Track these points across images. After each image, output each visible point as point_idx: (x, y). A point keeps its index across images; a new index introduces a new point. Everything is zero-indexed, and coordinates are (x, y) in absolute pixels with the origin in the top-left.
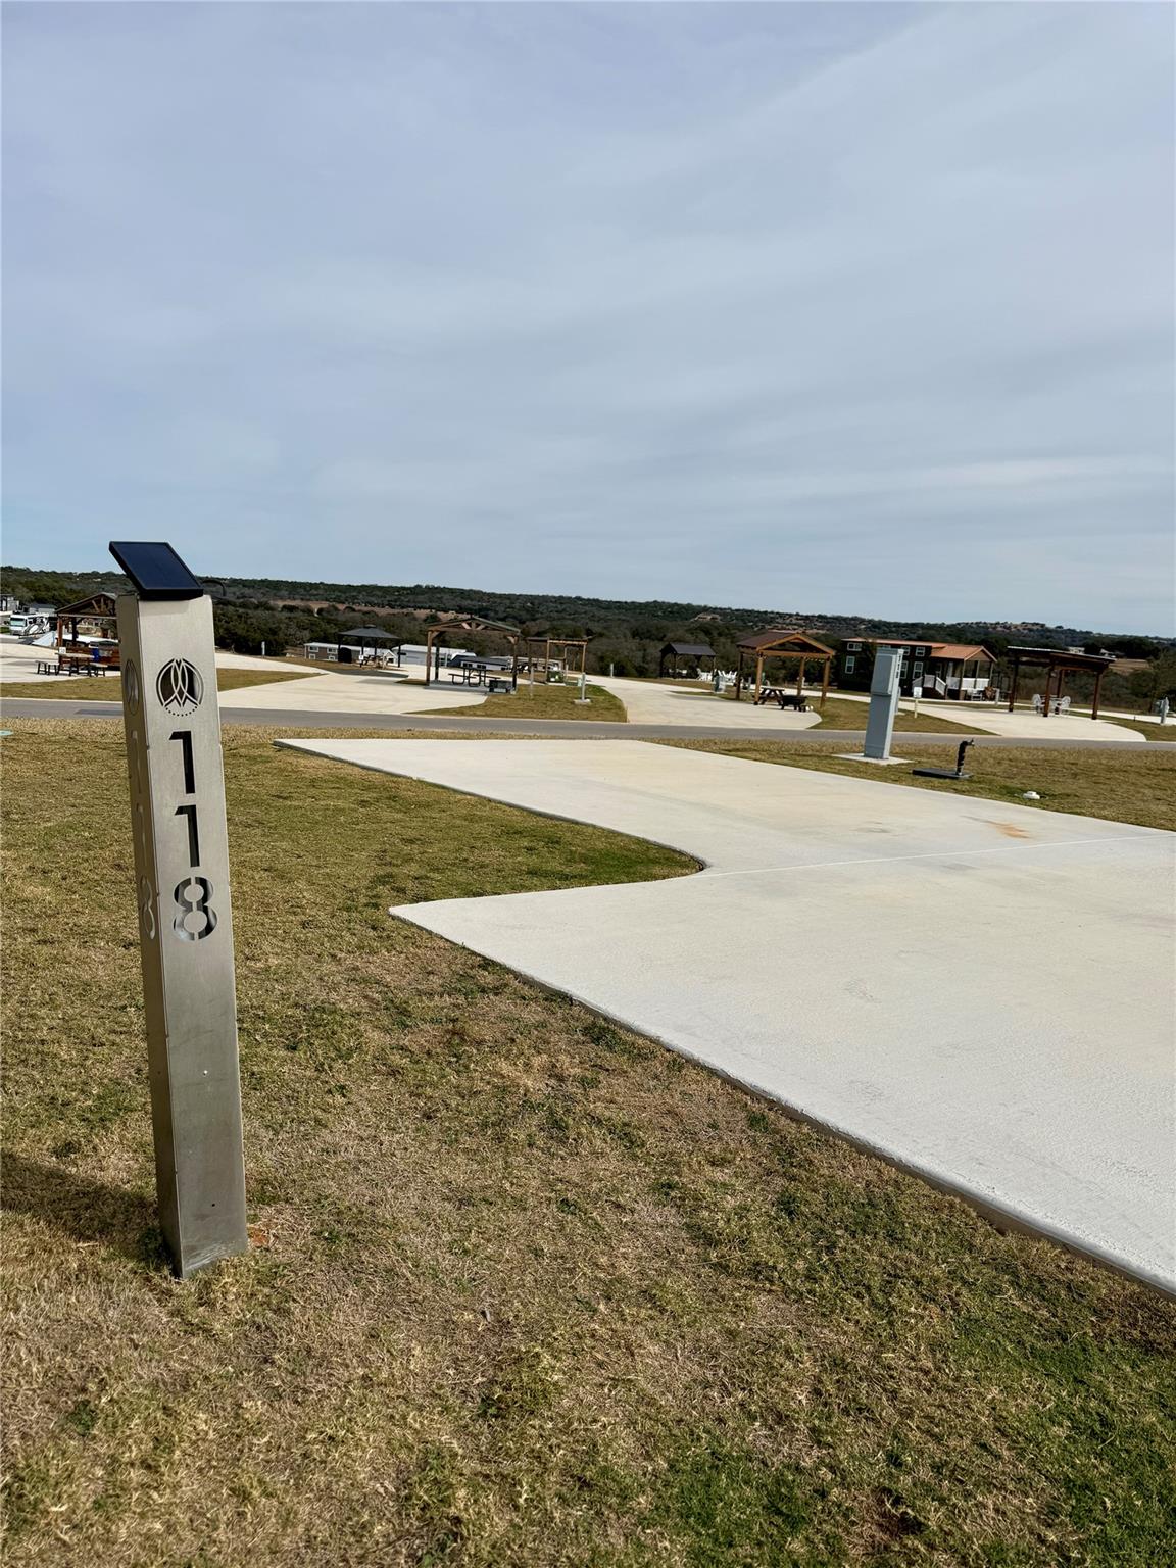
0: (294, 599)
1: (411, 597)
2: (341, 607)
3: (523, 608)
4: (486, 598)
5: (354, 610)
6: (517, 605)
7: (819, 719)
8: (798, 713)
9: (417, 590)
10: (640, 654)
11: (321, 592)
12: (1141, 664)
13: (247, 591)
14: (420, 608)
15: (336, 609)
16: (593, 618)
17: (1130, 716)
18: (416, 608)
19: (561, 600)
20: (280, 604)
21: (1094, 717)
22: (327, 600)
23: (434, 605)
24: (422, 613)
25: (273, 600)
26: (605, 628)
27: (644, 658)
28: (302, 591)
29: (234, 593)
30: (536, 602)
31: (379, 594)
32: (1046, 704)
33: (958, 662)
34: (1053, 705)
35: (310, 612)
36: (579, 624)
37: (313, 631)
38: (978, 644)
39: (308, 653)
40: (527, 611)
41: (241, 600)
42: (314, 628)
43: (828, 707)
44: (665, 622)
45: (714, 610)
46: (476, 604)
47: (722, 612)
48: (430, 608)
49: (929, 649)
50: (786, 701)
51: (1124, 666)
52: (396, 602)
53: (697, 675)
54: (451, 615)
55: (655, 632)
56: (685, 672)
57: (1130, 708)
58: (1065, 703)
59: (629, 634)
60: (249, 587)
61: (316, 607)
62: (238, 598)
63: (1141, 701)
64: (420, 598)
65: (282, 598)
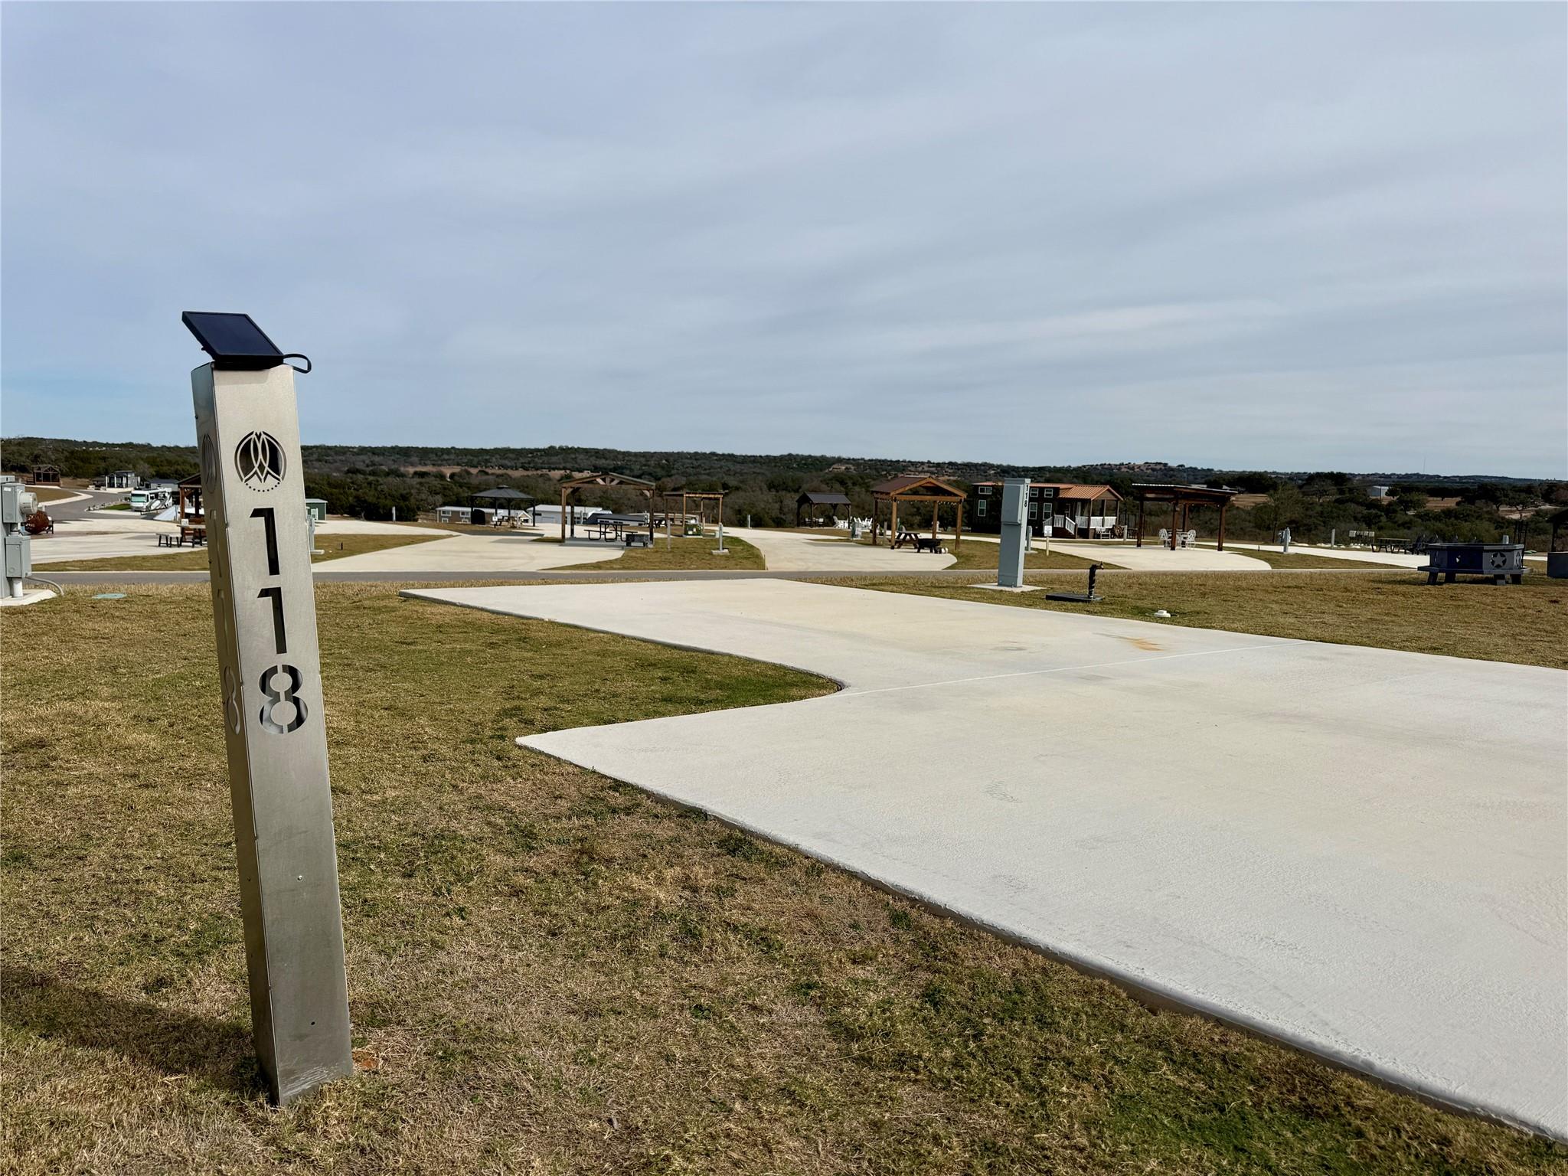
0: (425, 465)
1: (545, 459)
2: (474, 471)
3: (659, 465)
4: (620, 457)
5: (487, 474)
6: (652, 463)
7: (954, 560)
8: (934, 555)
9: (551, 451)
10: (777, 506)
11: (452, 457)
12: (1261, 498)
13: (376, 459)
14: (554, 469)
15: (468, 473)
16: (728, 472)
17: (1255, 547)
18: (550, 469)
19: (696, 456)
20: (411, 470)
21: (1220, 548)
22: (458, 465)
23: (568, 465)
24: (557, 474)
25: (405, 466)
26: (742, 482)
27: (781, 509)
28: (433, 457)
29: (364, 461)
30: (672, 459)
31: (511, 455)
32: (1173, 538)
33: (1085, 502)
34: (1179, 539)
35: (442, 477)
36: (714, 479)
37: (445, 496)
38: (1104, 484)
39: (441, 517)
40: (663, 468)
41: (371, 468)
42: (448, 492)
43: (962, 549)
44: (799, 474)
45: (848, 461)
46: (611, 463)
47: (855, 462)
48: (565, 469)
49: (1057, 490)
50: (922, 545)
51: (1245, 501)
52: (529, 463)
53: (834, 523)
54: (586, 474)
55: (791, 484)
56: (821, 520)
57: (1253, 539)
58: (1191, 535)
59: (765, 487)
60: (378, 455)
61: (448, 471)
62: (368, 466)
63: (1265, 533)
64: (554, 459)
65: (412, 465)
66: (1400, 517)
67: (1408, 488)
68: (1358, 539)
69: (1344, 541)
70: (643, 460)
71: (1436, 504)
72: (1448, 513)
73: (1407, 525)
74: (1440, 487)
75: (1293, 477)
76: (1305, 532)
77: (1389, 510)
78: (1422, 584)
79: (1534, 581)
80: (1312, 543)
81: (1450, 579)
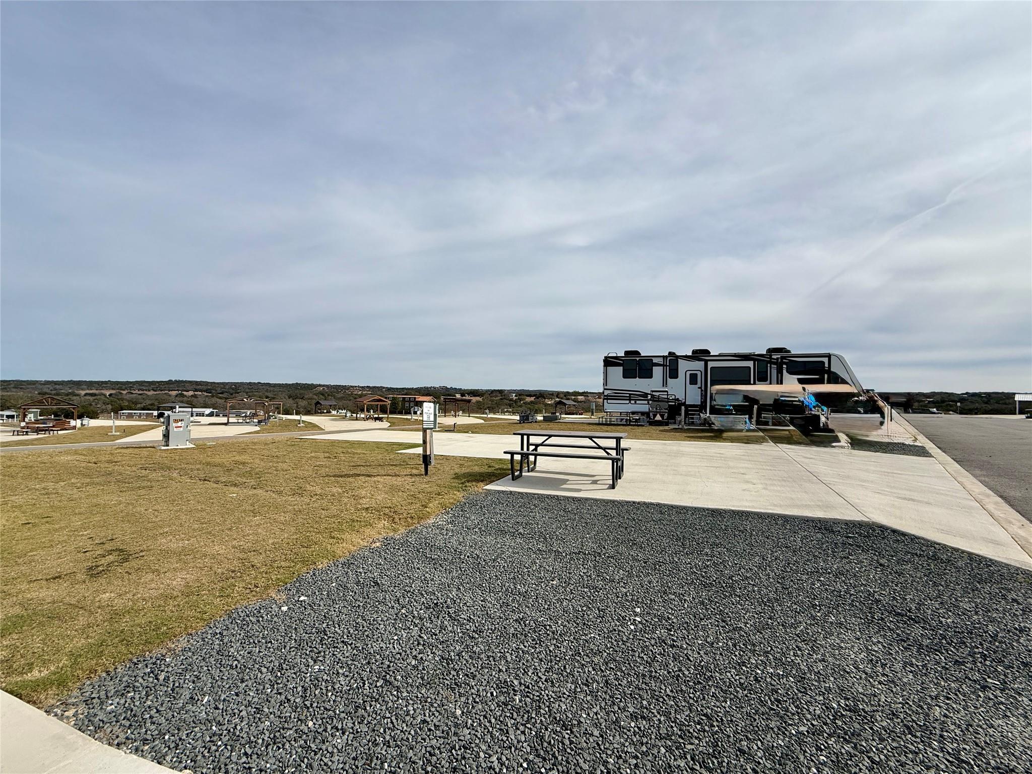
0: (91, 389)
1: (166, 386)
2: (124, 392)
5: (132, 393)
6: (227, 387)
7: (389, 424)
8: (381, 423)
9: (170, 382)
10: (295, 405)
11: (109, 385)
12: (478, 398)
13: (57, 387)
14: (172, 391)
15: (121, 393)
16: (267, 391)
17: (479, 416)
18: (169, 391)
20: (83, 393)
21: (469, 416)
22: (113, 389)
23: (180, 389)
24: (174, 393)
25: (77, 390)
27: (297, 406)
28: (97, 386)
29: (49, 388)
30: (238, 385)
31: (147, 385)
32: (456, 414)
34: (457, 414)
35: (105, 395)
37: (112, 405)
38: (430, 396)
39: (121, 416)
40: (233, 389)
41: (55, 392)
42: (113, 403)
44: (302, 391)
45: (324, 386)
46: (205, 388)
47: (327, 386)
48: (178, 390)
49: (415, 398)
50: (376, 419)
51: (474, 399)
52: (157, 388)
53: (330, 412)
54: (191, 393)
55: (299, 395)
56: (325, 411)
57: (477, 412)
58: (460, 412)
59: (287, 397)
60: (59, 385)
61: (108, 393)
62: (51, 390)
63: (480, 411)
64: (171, 386)
65: (82, 390)
66: (519, 404)
67: (521, 394)
68: (507, 411)
69: (503, 412)
70: (222, 386)
71: (528, 399)
72: (532, 402)
73: (521, 406)
74: (529, 394)
75: (487, 391)
76: (492, 410)
77: (516, 401)
78: (517, 424)
79: (540, 421)
80: (494, 413)
81: (524, 422)
